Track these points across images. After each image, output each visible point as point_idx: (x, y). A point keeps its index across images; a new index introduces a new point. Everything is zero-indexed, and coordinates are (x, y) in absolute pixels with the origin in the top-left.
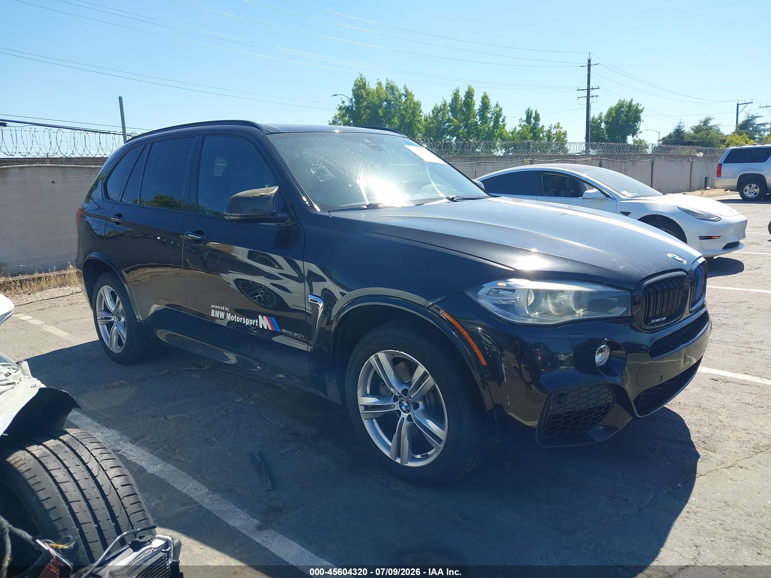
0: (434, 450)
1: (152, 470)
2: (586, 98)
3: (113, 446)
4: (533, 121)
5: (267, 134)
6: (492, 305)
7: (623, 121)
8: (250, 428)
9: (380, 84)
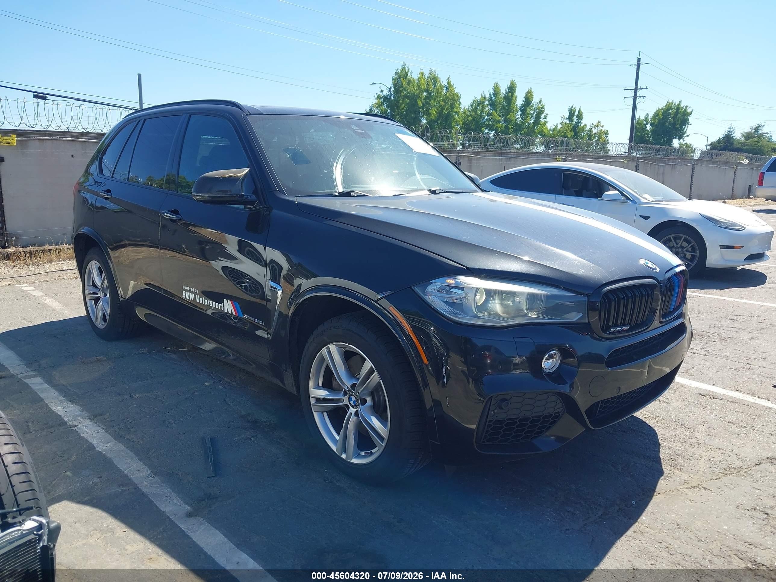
0: (377, 449)
1: (101, 448)
2: (633, 98)
3: (71, 422)
4: (575, 120)
5: (247, 115)
6: (442, 302)
7: (670, 124)
8: (211, 412)
9: (422, 74)
